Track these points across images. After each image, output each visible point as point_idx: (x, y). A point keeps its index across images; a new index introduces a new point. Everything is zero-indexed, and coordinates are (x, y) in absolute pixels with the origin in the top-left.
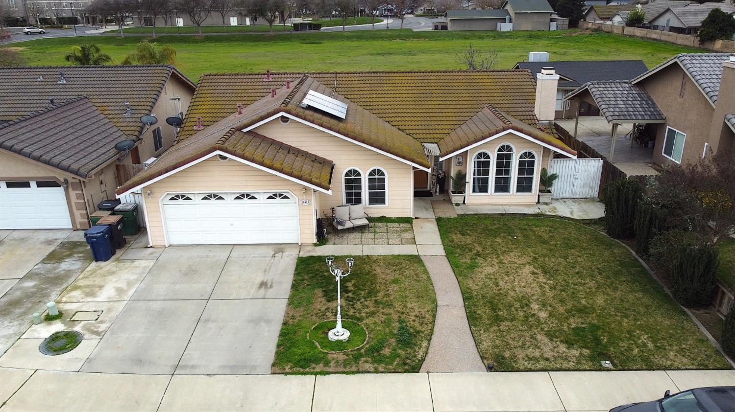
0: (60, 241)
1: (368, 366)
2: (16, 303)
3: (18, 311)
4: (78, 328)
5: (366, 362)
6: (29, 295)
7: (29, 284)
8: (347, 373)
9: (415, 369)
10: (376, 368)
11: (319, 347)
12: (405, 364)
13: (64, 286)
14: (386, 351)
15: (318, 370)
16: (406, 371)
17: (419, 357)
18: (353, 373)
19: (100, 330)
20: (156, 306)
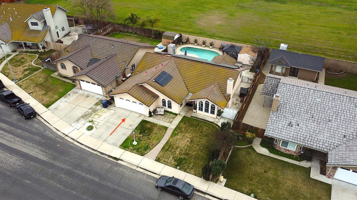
0: (100, 99)
1: (135, 152)
2: (86, 115)
3: (86, 118)
4: (94, 126)
5: (135, 151)
6: (89, 114)
7: (90, 111)
8: (131, 152)
9: (142, 155)
10: (136, 153)
11: (130, 145)
12: (141, 154)
13: (96, 113)
14: (140, 150)
15: (126, 149)
16: (141, 155)
17: (145, 153)
18: (132, 152)
19: (97, 127)
20: (109, 124)
